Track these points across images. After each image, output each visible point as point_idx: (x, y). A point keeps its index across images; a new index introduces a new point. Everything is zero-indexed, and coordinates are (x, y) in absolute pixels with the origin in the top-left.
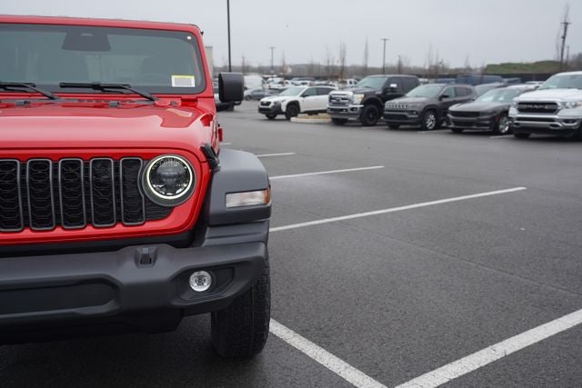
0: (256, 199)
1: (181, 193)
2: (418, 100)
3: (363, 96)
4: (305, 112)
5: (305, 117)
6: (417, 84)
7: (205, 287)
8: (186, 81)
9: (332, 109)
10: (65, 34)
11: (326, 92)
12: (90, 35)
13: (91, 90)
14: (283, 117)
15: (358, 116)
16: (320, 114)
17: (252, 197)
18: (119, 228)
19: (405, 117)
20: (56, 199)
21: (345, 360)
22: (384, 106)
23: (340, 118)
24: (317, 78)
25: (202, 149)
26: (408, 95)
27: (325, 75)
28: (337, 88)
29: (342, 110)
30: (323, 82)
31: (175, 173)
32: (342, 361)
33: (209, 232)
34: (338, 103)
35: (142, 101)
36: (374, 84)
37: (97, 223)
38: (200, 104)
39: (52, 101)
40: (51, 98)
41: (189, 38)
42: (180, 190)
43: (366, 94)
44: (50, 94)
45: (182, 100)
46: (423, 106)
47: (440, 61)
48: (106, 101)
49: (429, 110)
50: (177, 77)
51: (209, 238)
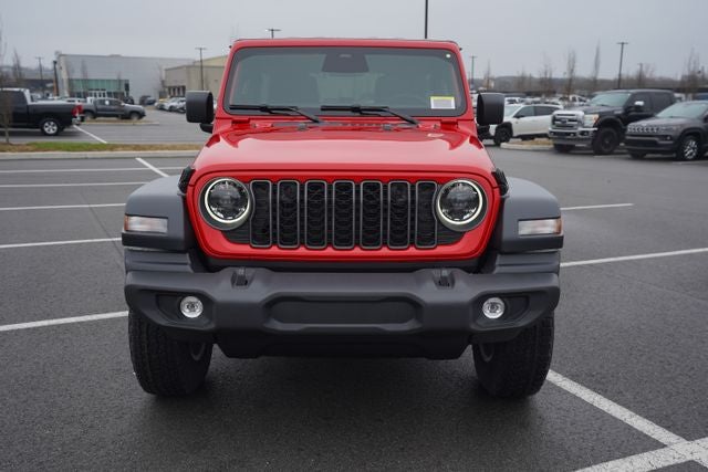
0: (547, 228)
1: (468, 219)
2: (673, 121)
3: (597, 116)
4: (518, 137)
5: (517, 143)
6: (672, 102)
7: (498, 314)
8: (445, 103)
9: (555, 133)
10: (324, 56)
11: (549, 111)
12: (348, 56)
13: (349, 113)
14: (491, 142)
15: (590, 142)
16: (537, 139)
17: (544, 226)
18: (412, 251)
19: (655, 143)
20: (358, 219)
21: (629, 408)
22: (626, 130)
23: (564, 143)
24: (529, 94)
25: (493, 173)
26: (659, 115)
27: (541, 90)
28: (561, 107)
29: (569, 134)
30: (537, 99)
31: (465, 198)
32: (625, 409)
33: (499, 260)
34: (564, 125)
35: (403, 125)
36: (611, 101)
37: (392, 245)
38: (462, 127)
39: (316, 124)
40: (316, 121)
41: (448, 56)
42: (468, 216)
43: (601, 115)
44: (314, 118)
45: (442, 123)
46: (681, 130)
47: (700, 69)
48: (369, 124)
49: (690, 134)
50: (436, 98)
51: (500, 265)
